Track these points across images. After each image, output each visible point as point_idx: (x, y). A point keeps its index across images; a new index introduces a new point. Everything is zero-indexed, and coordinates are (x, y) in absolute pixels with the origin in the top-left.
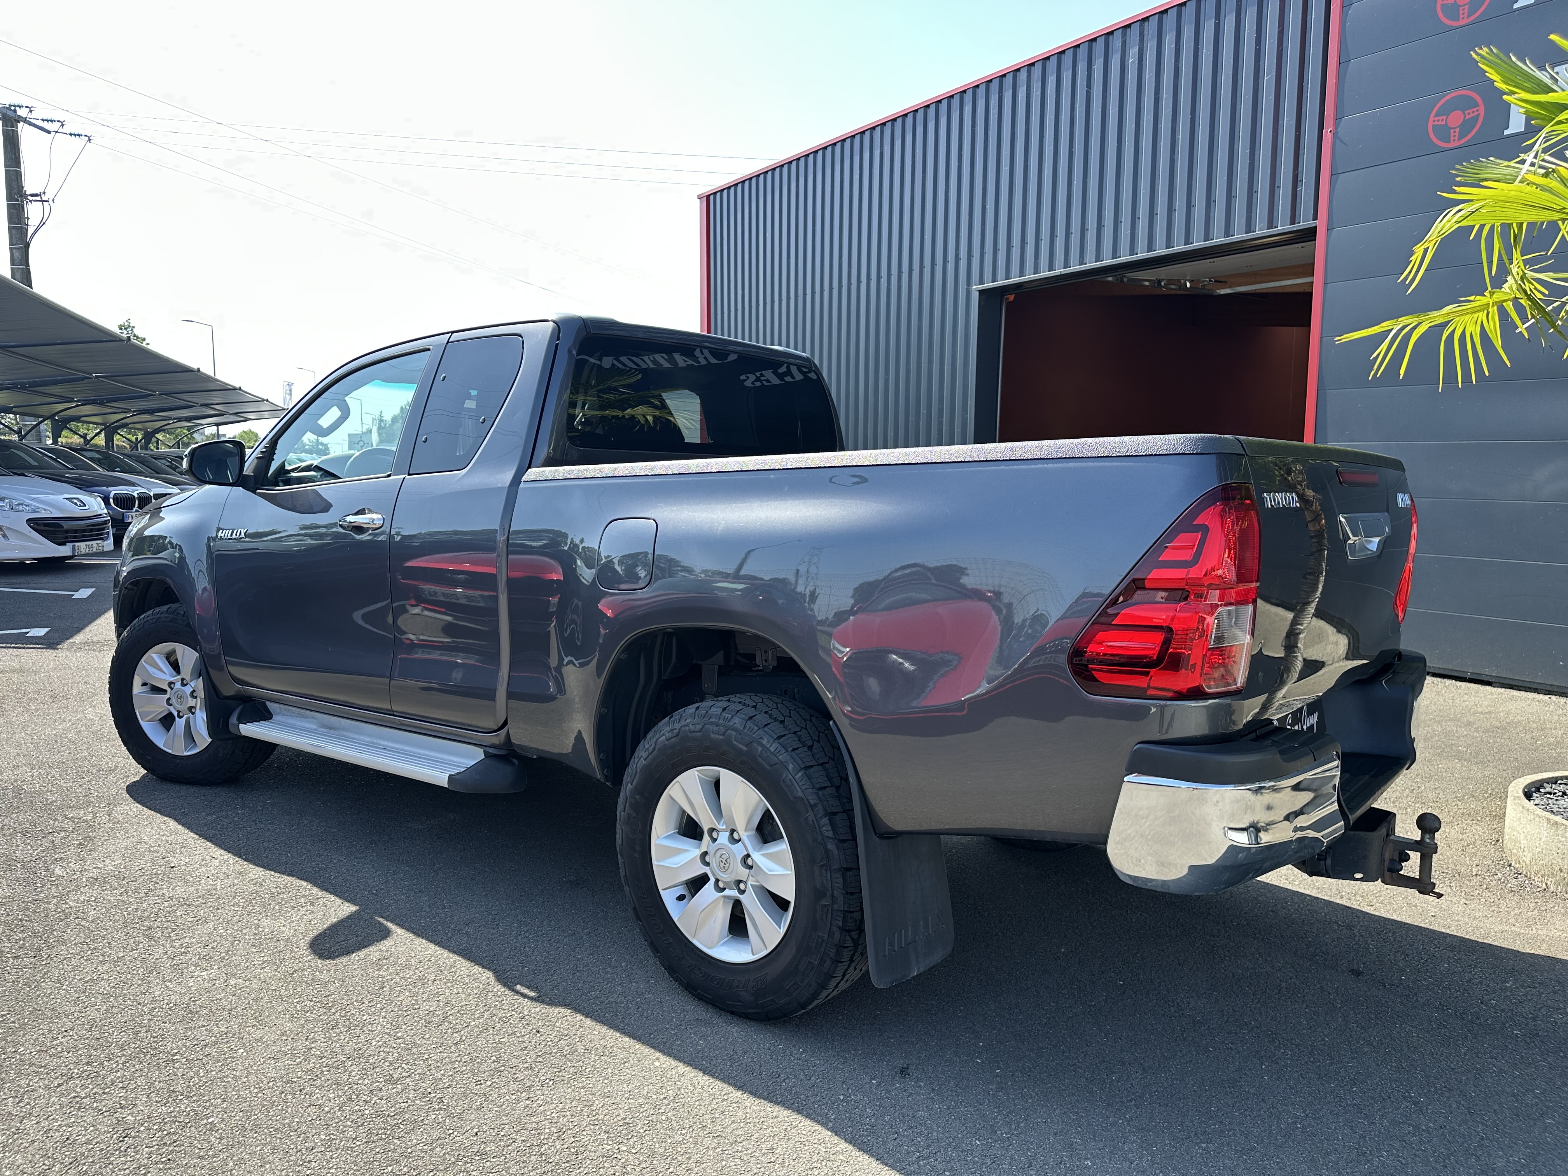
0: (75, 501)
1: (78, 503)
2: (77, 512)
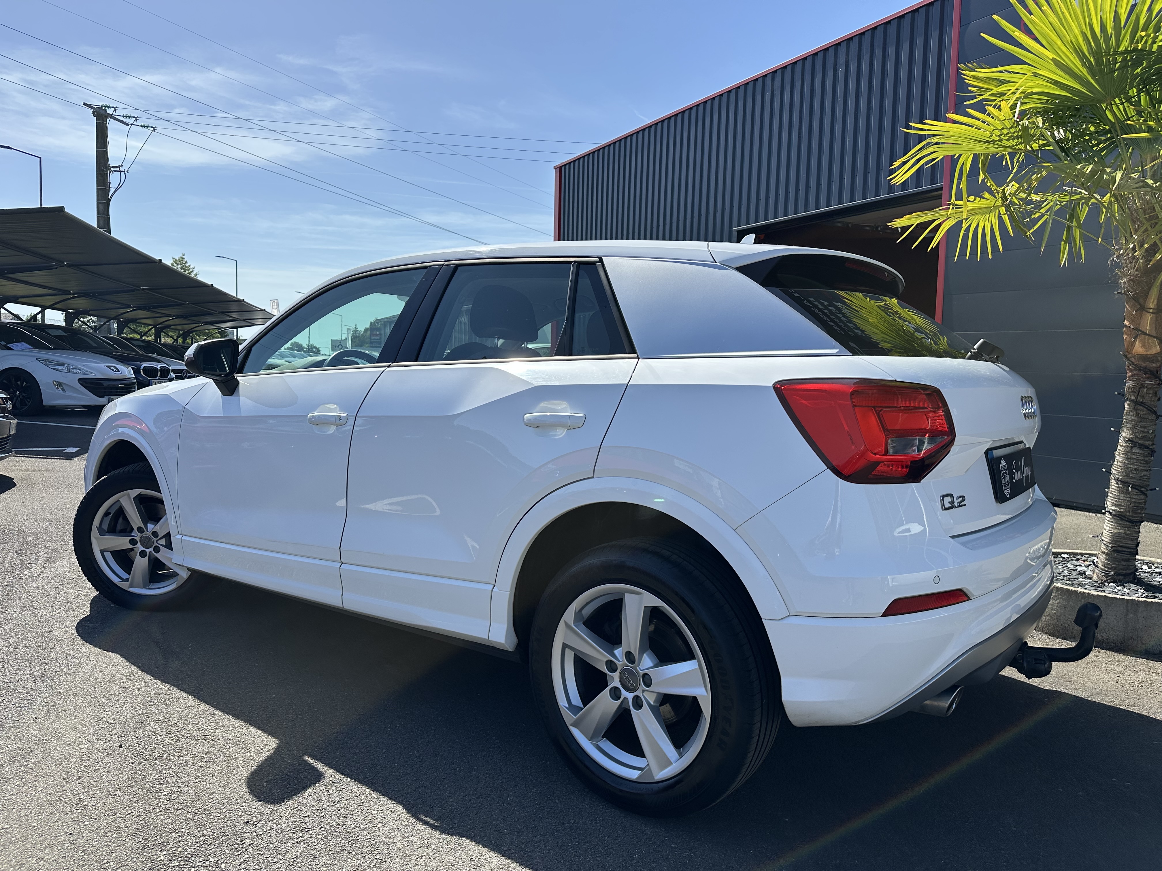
0: (112, 368)
1: (114, 370)
2: (113, 375)
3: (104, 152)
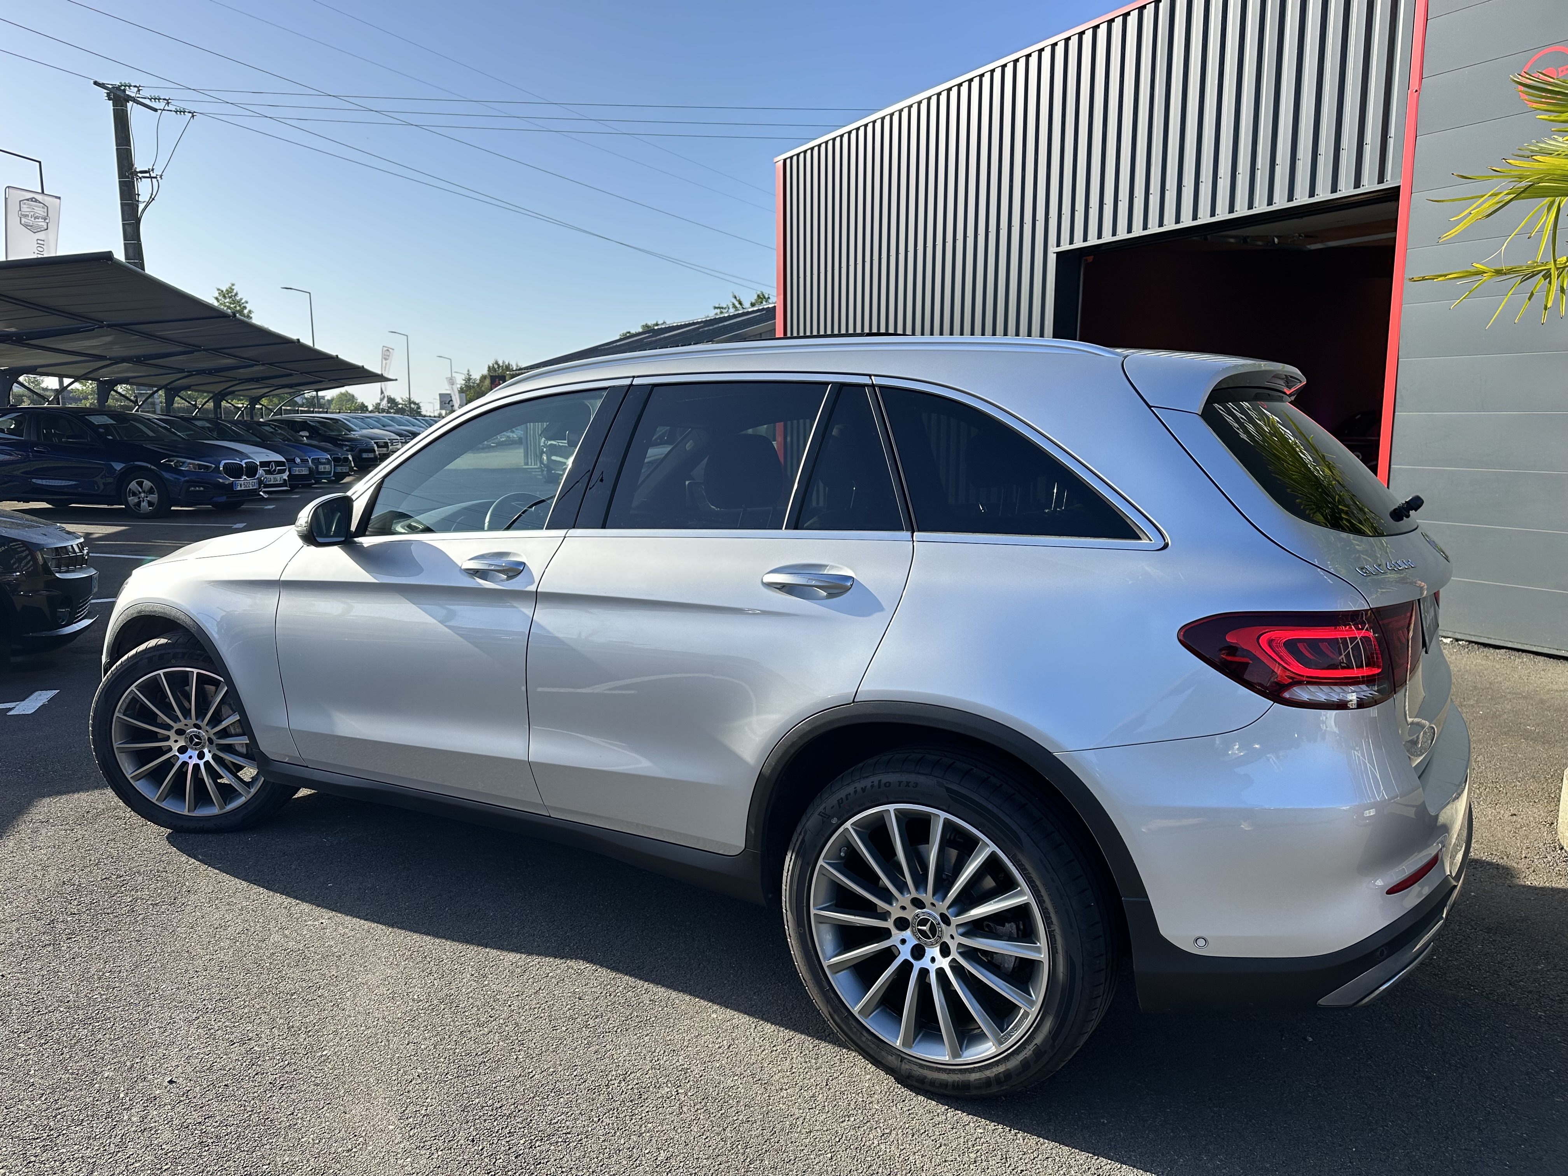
3: (127, 151)
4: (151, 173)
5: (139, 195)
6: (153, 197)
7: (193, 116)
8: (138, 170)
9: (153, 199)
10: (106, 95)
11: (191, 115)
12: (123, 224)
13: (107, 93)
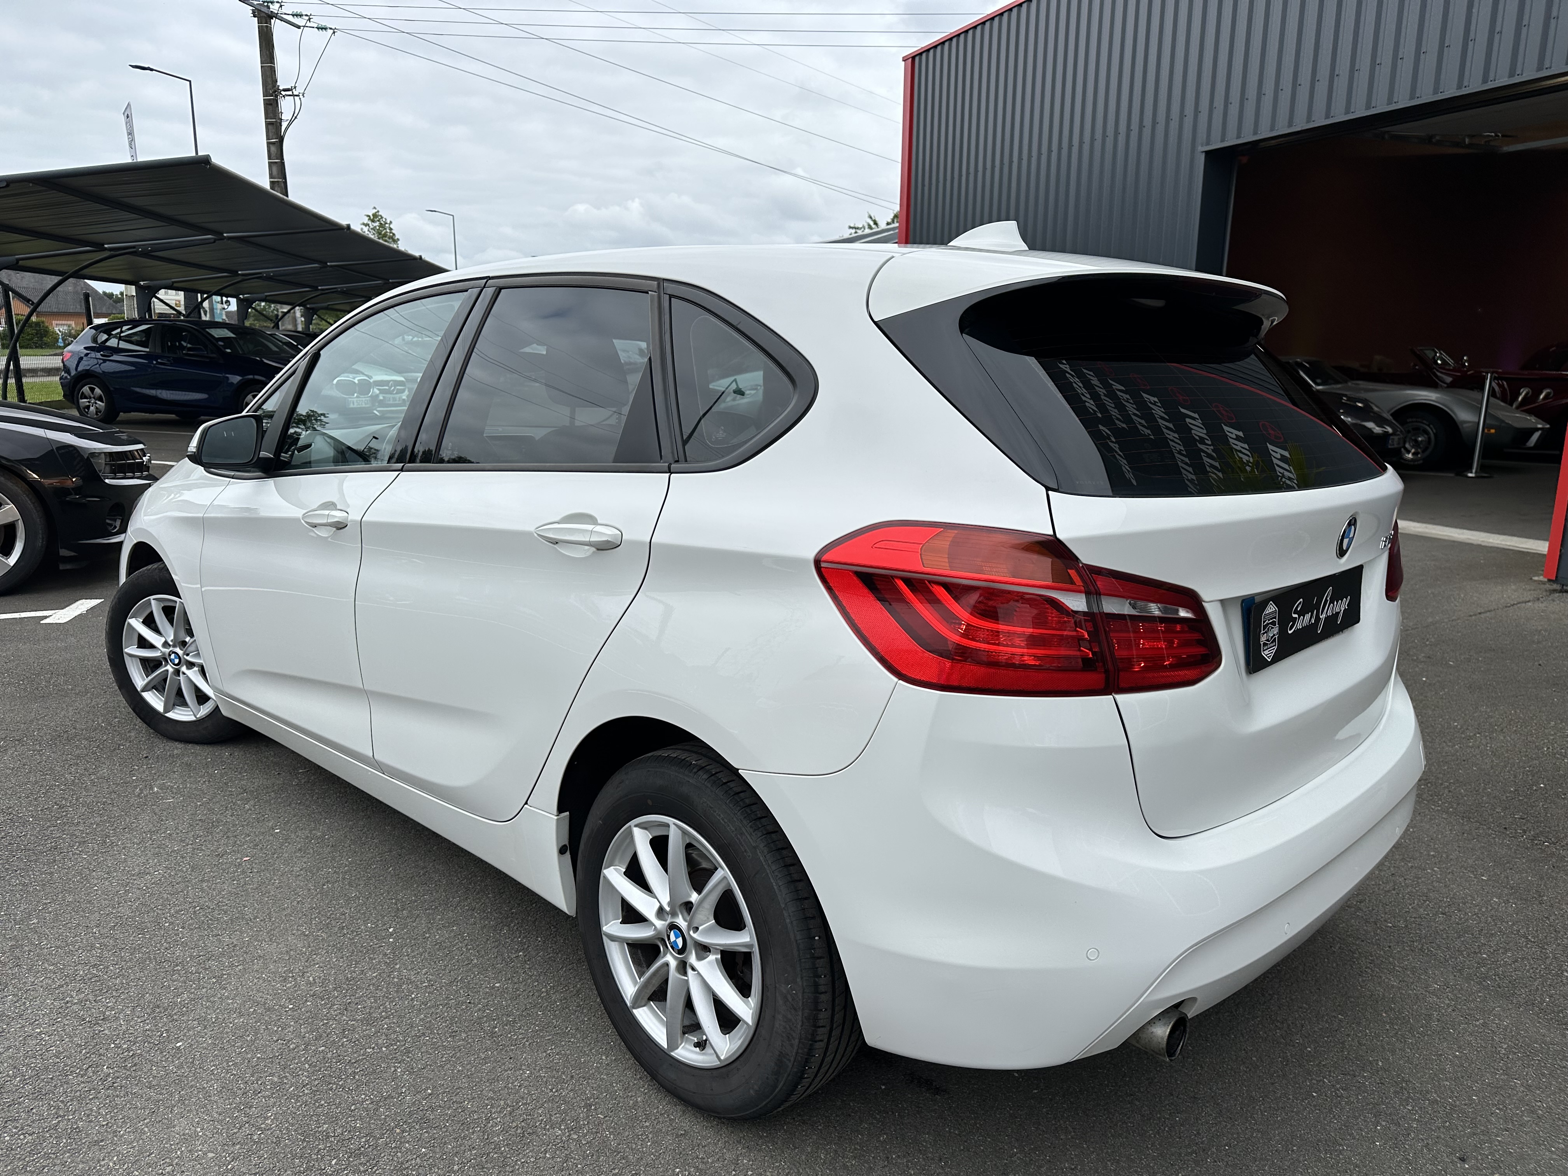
3: (271, 69)
4: (294, 90)
5: (282, 113)
6: (295, 115)
7: (334, 32)
8: (281, 88)
9: (296, 118)
10: (251, 12)
11: (332, 31)
12: (268, 144)
13: (253, 10)
